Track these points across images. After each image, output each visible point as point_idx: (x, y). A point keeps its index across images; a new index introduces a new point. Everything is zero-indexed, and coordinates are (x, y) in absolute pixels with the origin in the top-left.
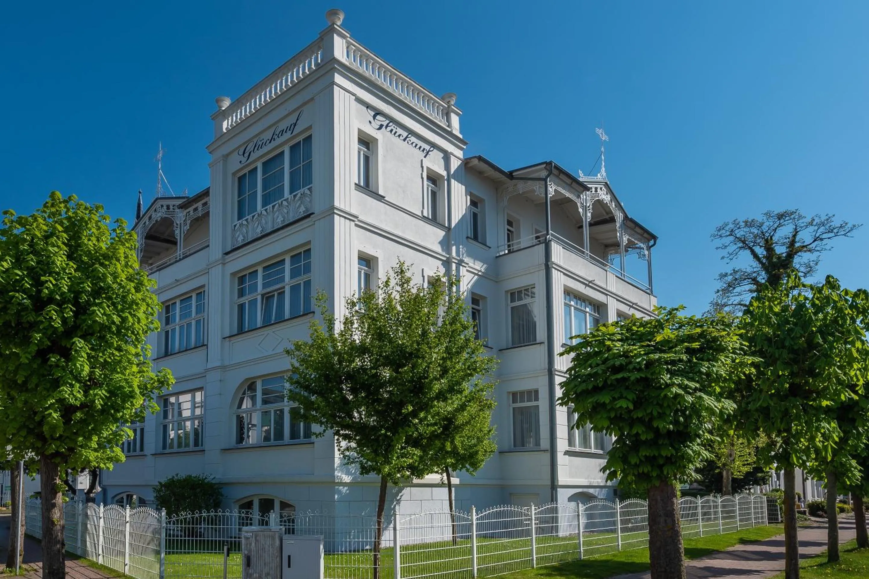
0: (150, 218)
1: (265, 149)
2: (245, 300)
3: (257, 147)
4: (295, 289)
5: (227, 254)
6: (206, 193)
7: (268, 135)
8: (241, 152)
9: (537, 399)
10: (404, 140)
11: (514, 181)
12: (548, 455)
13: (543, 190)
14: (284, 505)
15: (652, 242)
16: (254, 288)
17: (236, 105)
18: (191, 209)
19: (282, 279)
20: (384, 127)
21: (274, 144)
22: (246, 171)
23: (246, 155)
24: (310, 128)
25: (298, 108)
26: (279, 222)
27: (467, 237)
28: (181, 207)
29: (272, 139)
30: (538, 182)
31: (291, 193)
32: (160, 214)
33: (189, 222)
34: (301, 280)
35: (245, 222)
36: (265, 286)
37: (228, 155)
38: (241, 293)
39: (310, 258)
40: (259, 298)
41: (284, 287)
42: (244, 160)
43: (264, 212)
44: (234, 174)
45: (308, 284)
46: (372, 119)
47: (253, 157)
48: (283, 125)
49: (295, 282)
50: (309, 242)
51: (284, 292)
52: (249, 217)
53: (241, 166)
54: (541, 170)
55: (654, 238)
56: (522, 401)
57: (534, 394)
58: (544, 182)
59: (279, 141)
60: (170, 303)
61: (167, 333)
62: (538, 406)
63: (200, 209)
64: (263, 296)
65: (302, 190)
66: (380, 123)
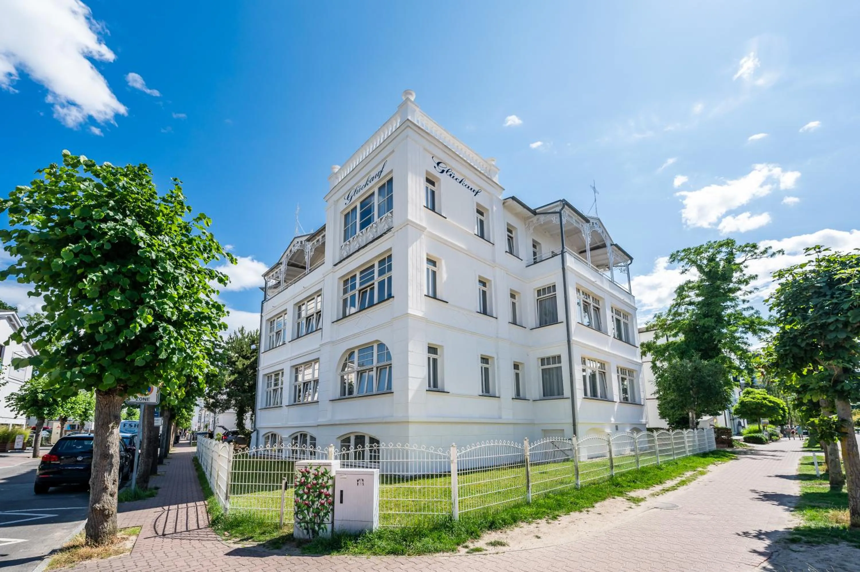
0: (291, 251)
1: (362, 192)
2: (348, 295)
3: (356, 192)
4: (381, 284)
5: (335, 265)
6: (323, 229)
7: (363, 182)
8: (346, 198)
9: (560, 362)
10: (460, 182)
11: (537, 216)
12: (569, 401)
13: (558, 219)
14: (373, 440)
15: (629, 262)
16: (353, 287)
17: (343, 167)
18: (315, 241)
19: (373, 278)
20: (445, 172)
21: (367, 187)
22: (350, 209)
23: (349, 198)
24: (391, 171)
25: (383, 160)
26: (370, 238)
27: (506, 252)
28: (308, 240)
29: (367, 184)
30: (554, 215)
31: (379, 217)
32: (296, 248)
33: (313, 250)
34: (385, 277)
35: (348, 243)
36: (361, 284)
37: (338, 200)
38: (345, 291)
39: (391, 261)
40: (357, 293)
41: (373, 284)
42: (347, 202)
43: (361, 234)
44: (342, 212)
45: (390, 279)
46: (436, 165)
47: (354, 199)
48: (373, 174)
49: (381, 278)
50: (390, 249)
51: (373, 287)
52: (351, 239)
53: (345, 206)
54: (557, 206)
55: (631, 259)
56: (548, 364)
57: (557, 359)
58: (558, 215)
59: (370, 185)
60: (301, 304)
61: (299, 324)
62: (561, 367)
63: (320, 240)
64: (360, 291)
65: (386, 215)
66: (442, 169)
